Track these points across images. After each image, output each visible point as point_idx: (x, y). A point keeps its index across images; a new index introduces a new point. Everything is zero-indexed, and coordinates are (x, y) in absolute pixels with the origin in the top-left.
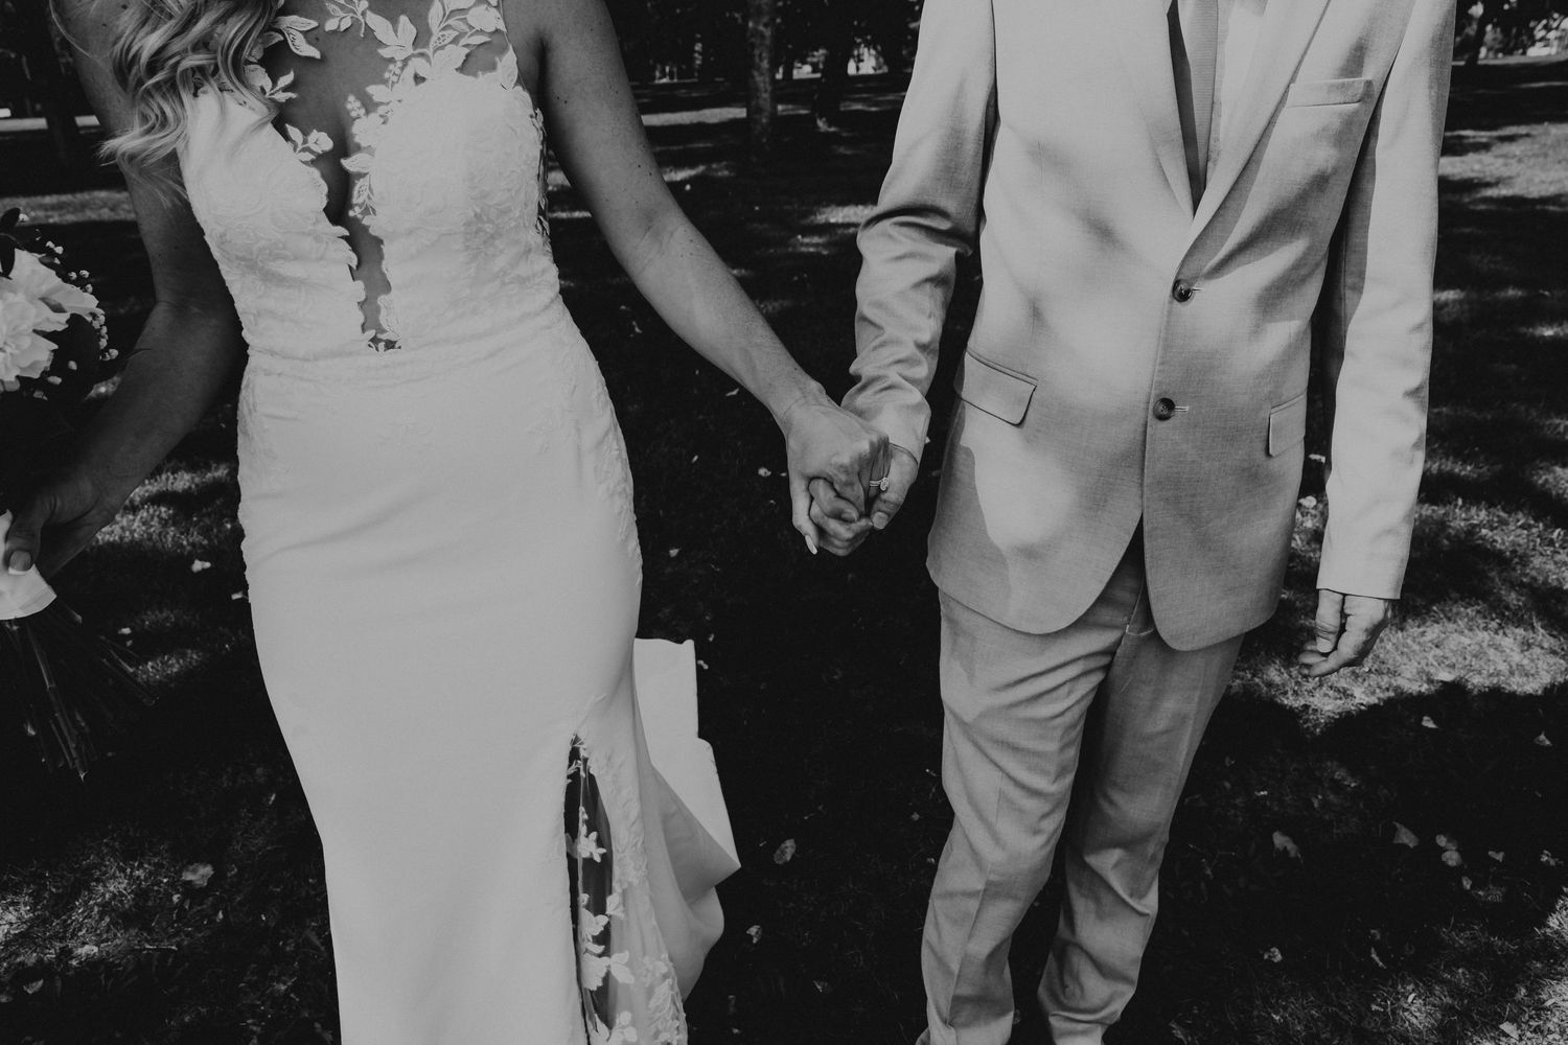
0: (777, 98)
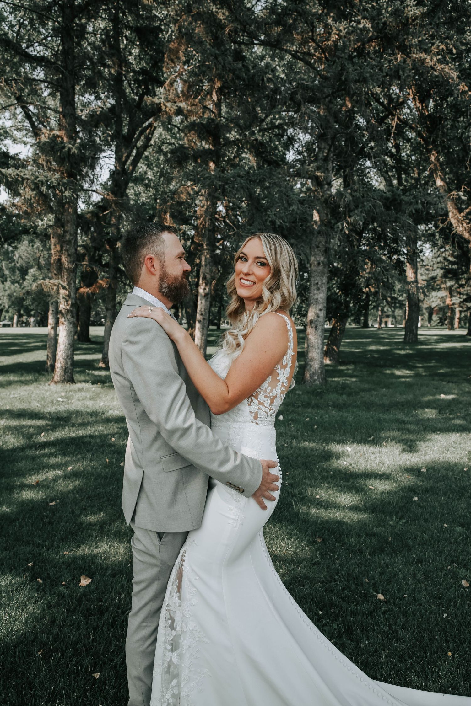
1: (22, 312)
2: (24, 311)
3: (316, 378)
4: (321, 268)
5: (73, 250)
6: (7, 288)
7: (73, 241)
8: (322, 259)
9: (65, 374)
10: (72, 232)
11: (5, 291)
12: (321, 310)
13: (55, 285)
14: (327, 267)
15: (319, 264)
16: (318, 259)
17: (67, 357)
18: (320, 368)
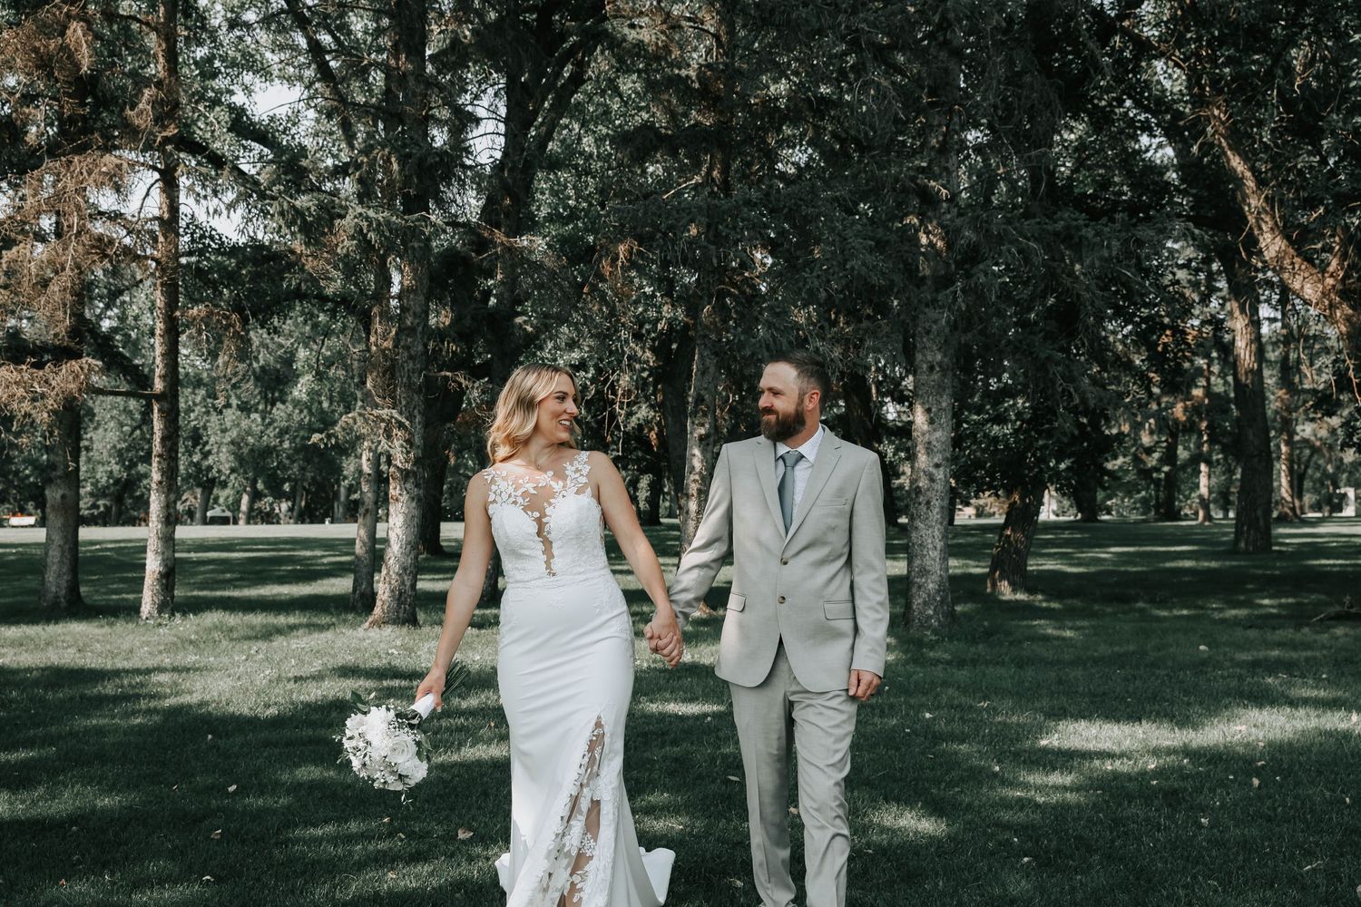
0: (952, 550)
1: (260, 486)
2: (264, 482)
3: (931, 612)
4: (936, 376)
5: (420, 348)
6: (228, 424)
7: (420, 329)
8: (939, 357)
9: (399, 605)
10: (418, 310)
11: (224, 431)
12: (937, 466)
13: (383, 420)
14: (950, 373)
15: (931, 368)
16: (930, 358)
17: (405, 569)
18: (939, 591)
